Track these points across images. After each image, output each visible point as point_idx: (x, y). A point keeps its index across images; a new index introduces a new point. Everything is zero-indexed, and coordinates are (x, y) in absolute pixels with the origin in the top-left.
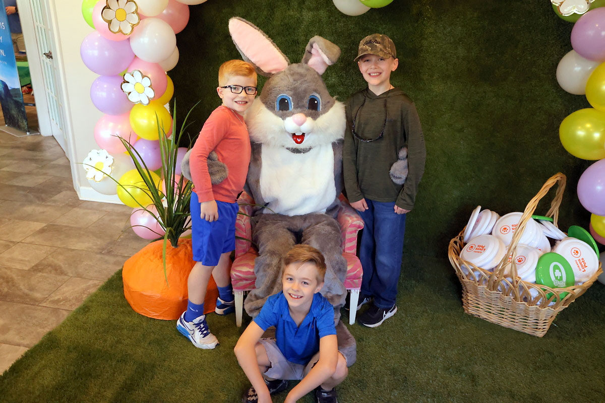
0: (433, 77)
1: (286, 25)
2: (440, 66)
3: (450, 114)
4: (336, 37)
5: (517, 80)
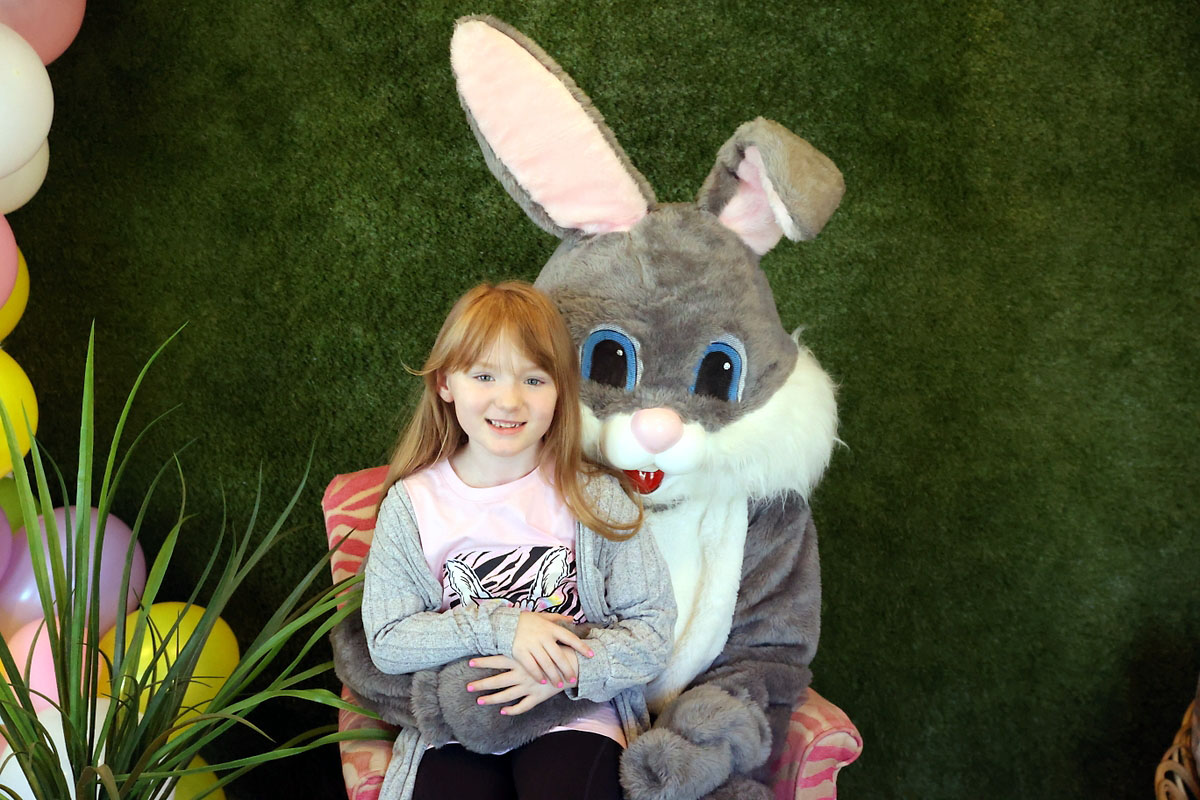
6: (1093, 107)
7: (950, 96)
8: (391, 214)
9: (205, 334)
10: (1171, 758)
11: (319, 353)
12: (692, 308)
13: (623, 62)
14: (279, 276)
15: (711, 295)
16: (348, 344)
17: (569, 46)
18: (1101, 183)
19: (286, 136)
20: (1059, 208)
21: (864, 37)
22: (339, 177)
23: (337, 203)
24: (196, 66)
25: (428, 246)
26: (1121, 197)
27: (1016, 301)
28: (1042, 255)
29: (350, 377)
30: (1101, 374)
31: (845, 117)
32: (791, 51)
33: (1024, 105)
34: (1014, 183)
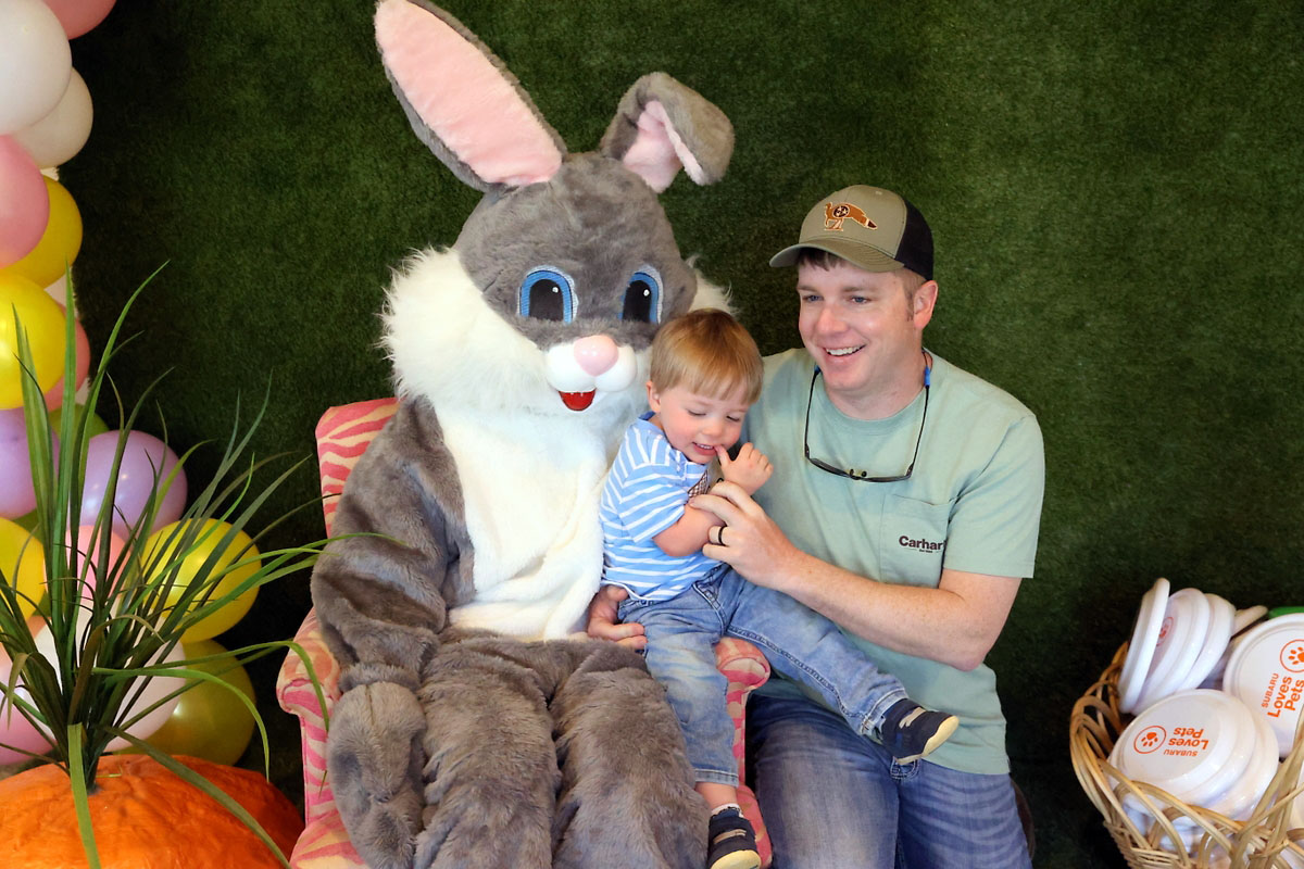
0: (967, 147)
2: (992, 110)
3: (1034, 271)
4: (633, 31)
5: (1256, 142)
6: (1049, 79)
7: (911, 67)
8: (400, 173)
9: (241, 281)
10: (1094, 694)
11: (340, 300)
13: (606, 32)
14: (303, 228)
16: (365, 293)
17: (556, 18)
18: (1056, 152)
19: (305, 101)
20: (1015, 176)
21: (831, 10)
22: (353, 139)
23: (352, 163)
24: (224, 36)
25: (433, 203)
26: (1074, 168)
27: (974, 263)
28: (999, 222)
30: (1056, 335)
31: (814, 87)
32: (763, 23)
33: (982, 76)
34: (971, 152)
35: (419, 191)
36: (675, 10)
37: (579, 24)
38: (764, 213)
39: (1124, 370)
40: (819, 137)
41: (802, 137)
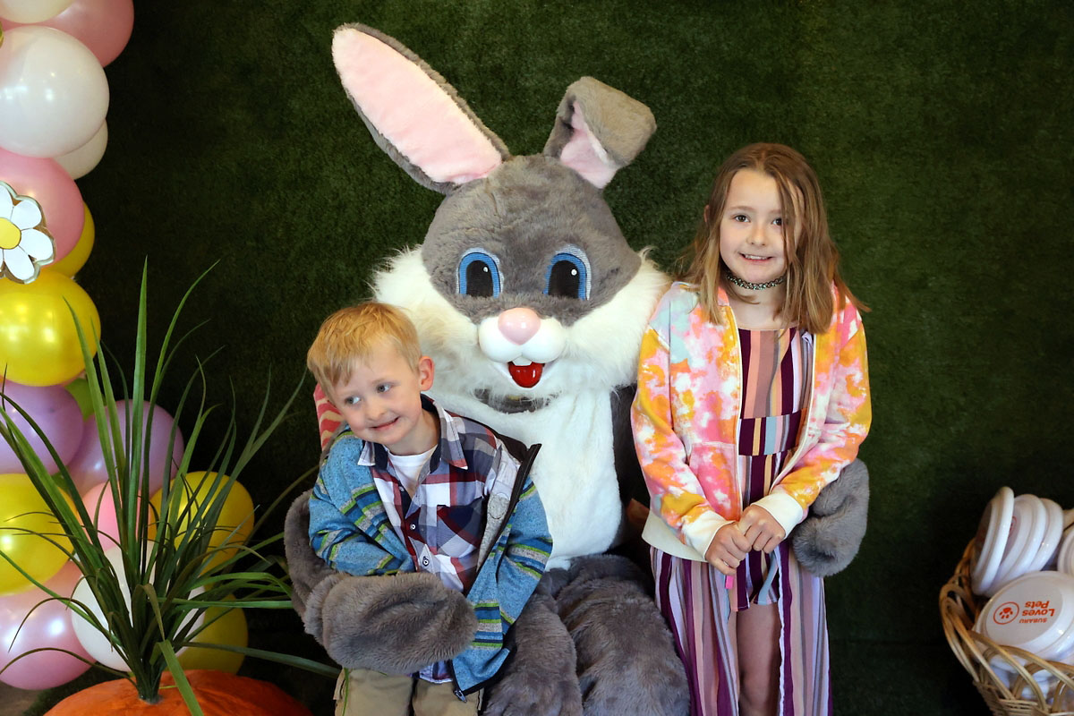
0: (834, 146)
1: (420, 31)
2: (853, 116)
3: (887, 243)
4: (562, 58)
5: (1060, 137)
6: (897, 91)
7: (788, 83)
8: (365, 177)
10: (954, 582)
11: (312, 283)
12: (537, 227)
13: (539, 59)
14: (281, 224)
15: (552, 216)
16: (334, 276)
17: (498, 48)
18: (904, 148)
19: (285, 119)
20: (871, 168)
21: (722, 39)
22: (325, 149)
23: (324, 169)
24: (217, 66)
25: (394, 201)
26: (918, 160)
28: (859, 205)
29: (336, 301)
30: (905, 294)
31: (709, 100)
32: (667, 50)
33: (844, 90)
34: (837, 150)
35: (381, 191)
36: (595, 40)
37: (517, 52)
38: (669, 202)
39: (959, 320)
40: (712, 140)
41: (698, 140)
